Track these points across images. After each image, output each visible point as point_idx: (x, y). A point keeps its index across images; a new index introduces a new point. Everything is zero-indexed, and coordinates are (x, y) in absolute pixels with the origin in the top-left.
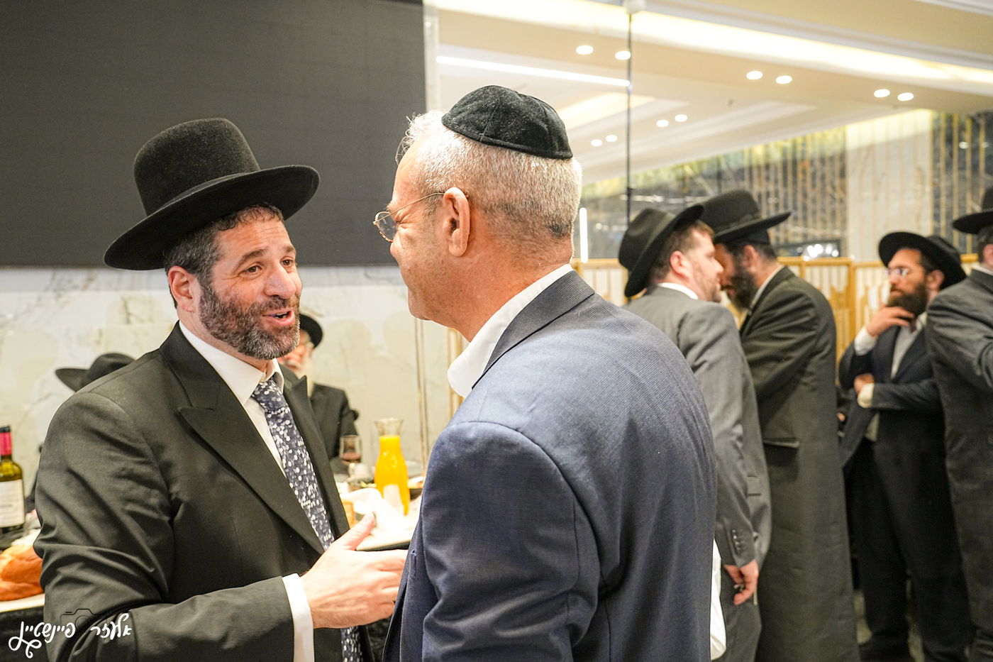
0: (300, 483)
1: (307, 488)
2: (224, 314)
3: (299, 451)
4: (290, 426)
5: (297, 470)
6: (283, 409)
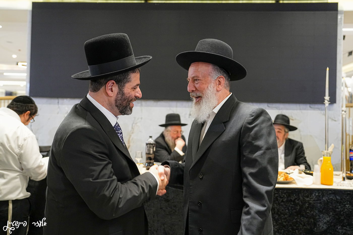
2: (125, 100)
4: (122, 136)
6: (121, 131)
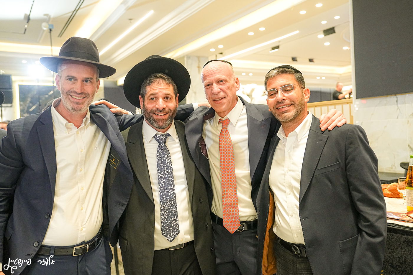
0: (162, 168)
1: (165, 171)
3: (164, 159)
5: (162, 164)
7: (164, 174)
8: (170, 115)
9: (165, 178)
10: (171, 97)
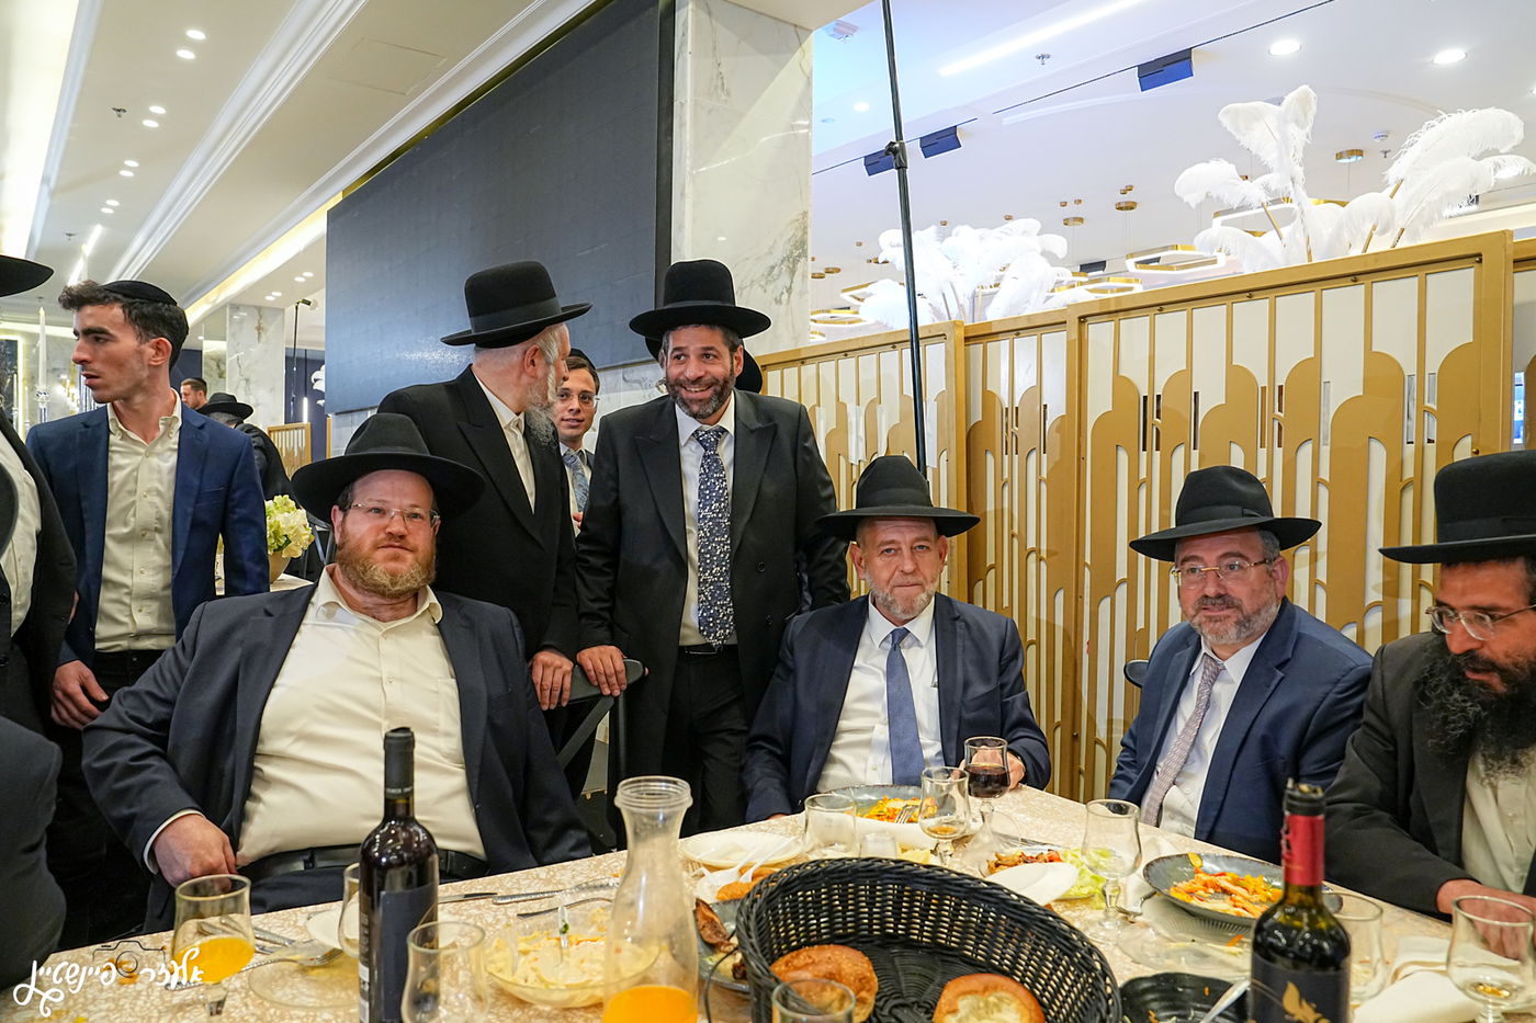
7: (710, 510)
8: (715, 391)
9: (711, 519)
10: (715, 353)
